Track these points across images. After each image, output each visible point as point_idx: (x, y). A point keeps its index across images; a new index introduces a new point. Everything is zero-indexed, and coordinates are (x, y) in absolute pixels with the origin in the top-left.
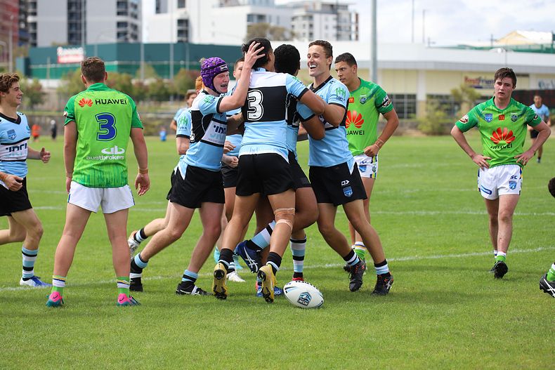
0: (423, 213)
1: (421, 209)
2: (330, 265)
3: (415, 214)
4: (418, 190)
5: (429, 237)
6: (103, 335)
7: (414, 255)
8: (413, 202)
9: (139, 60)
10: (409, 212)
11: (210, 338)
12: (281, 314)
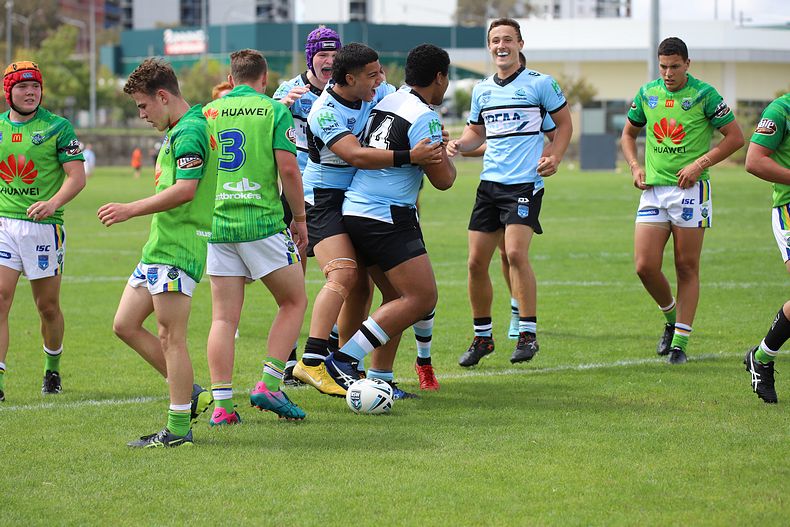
0: (731, 285)
1: (728, 279)
2: (586, 367)
3: (719, 287)
4: (723, 249)
5: (741, 323)
6: (235, 474)
7: (718, 351)
8: (716, 267)
9: (290, 49)
10: (710, 284)
11: (399, 479)
12: (510, 441)
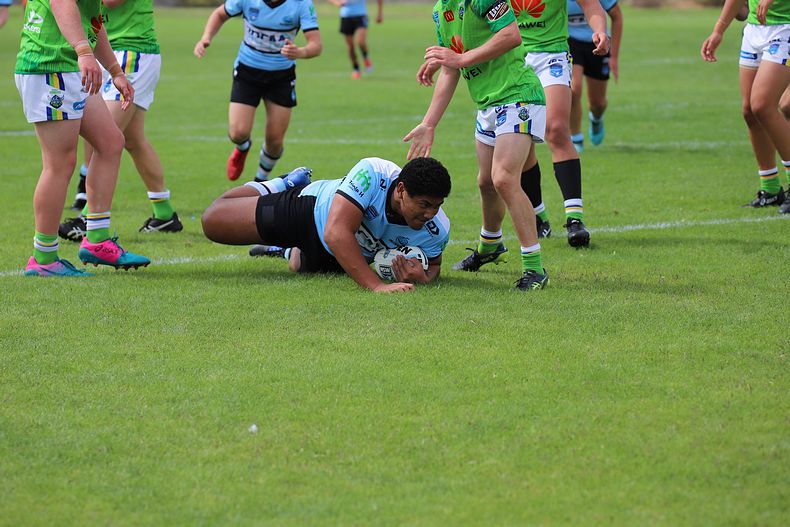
0: (696, 144)
1: (691, 138)
3: (681, 147)
4: (686, 104)
11: (320, 363)
12: (445, 321)
